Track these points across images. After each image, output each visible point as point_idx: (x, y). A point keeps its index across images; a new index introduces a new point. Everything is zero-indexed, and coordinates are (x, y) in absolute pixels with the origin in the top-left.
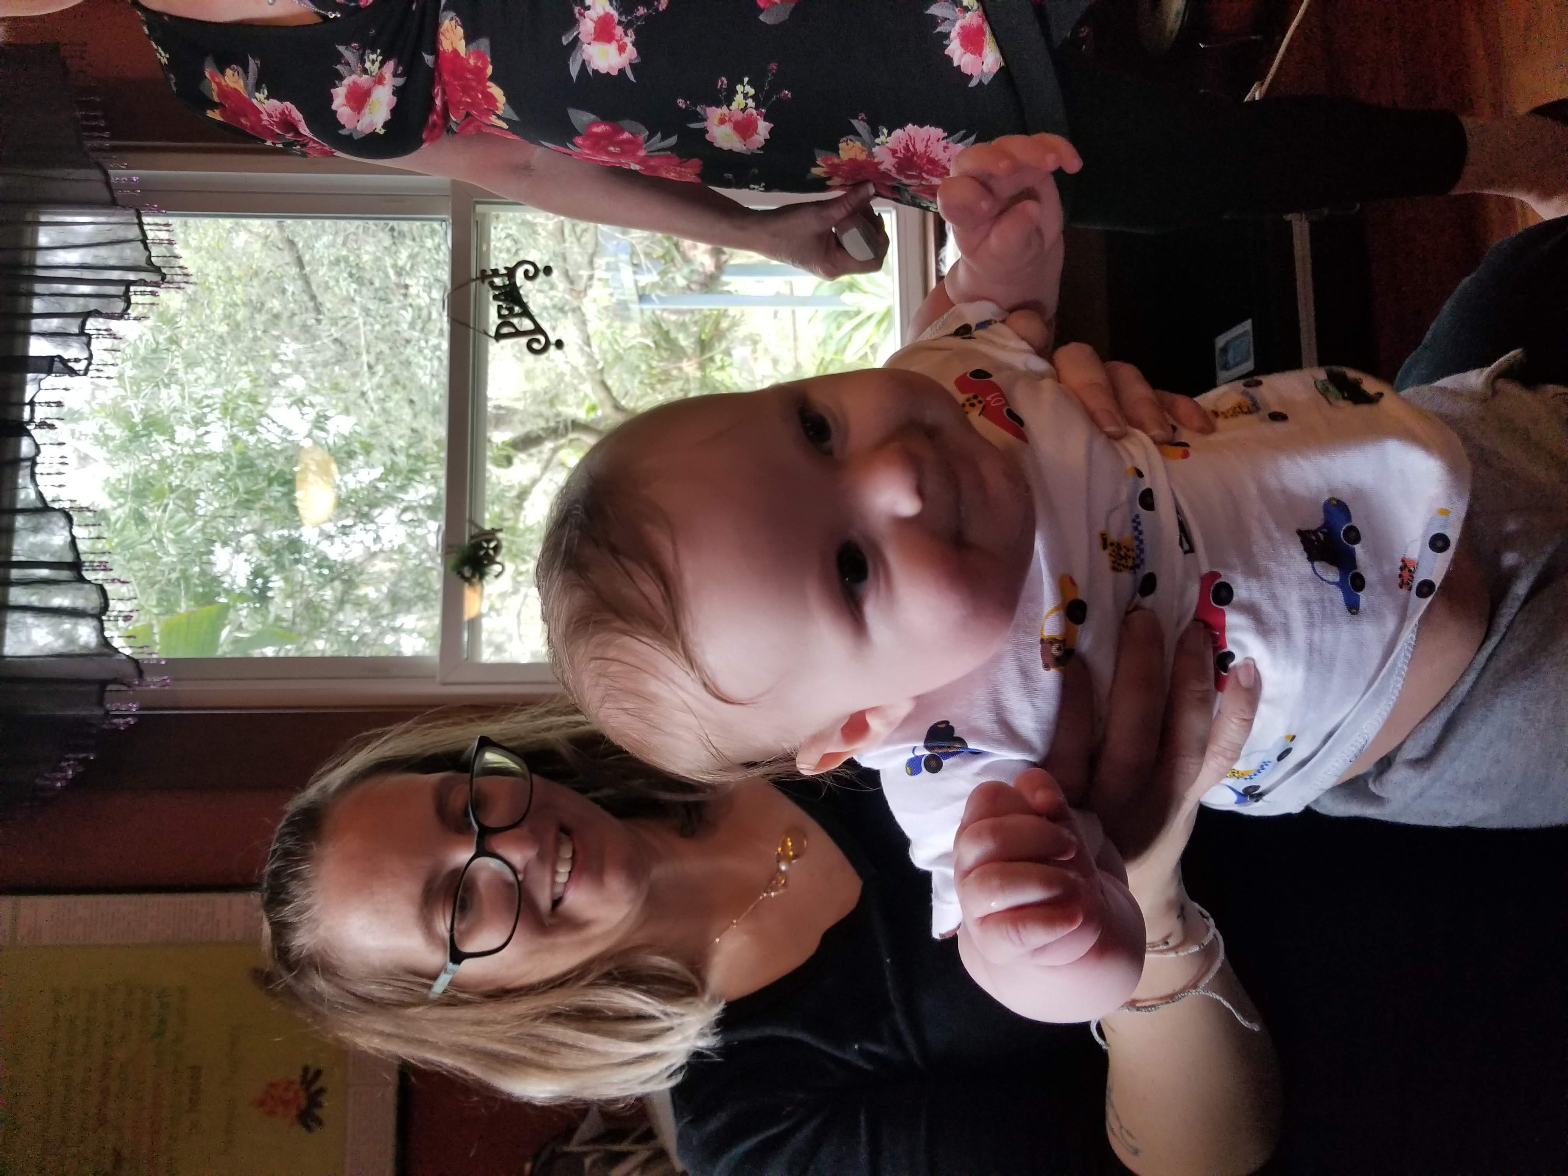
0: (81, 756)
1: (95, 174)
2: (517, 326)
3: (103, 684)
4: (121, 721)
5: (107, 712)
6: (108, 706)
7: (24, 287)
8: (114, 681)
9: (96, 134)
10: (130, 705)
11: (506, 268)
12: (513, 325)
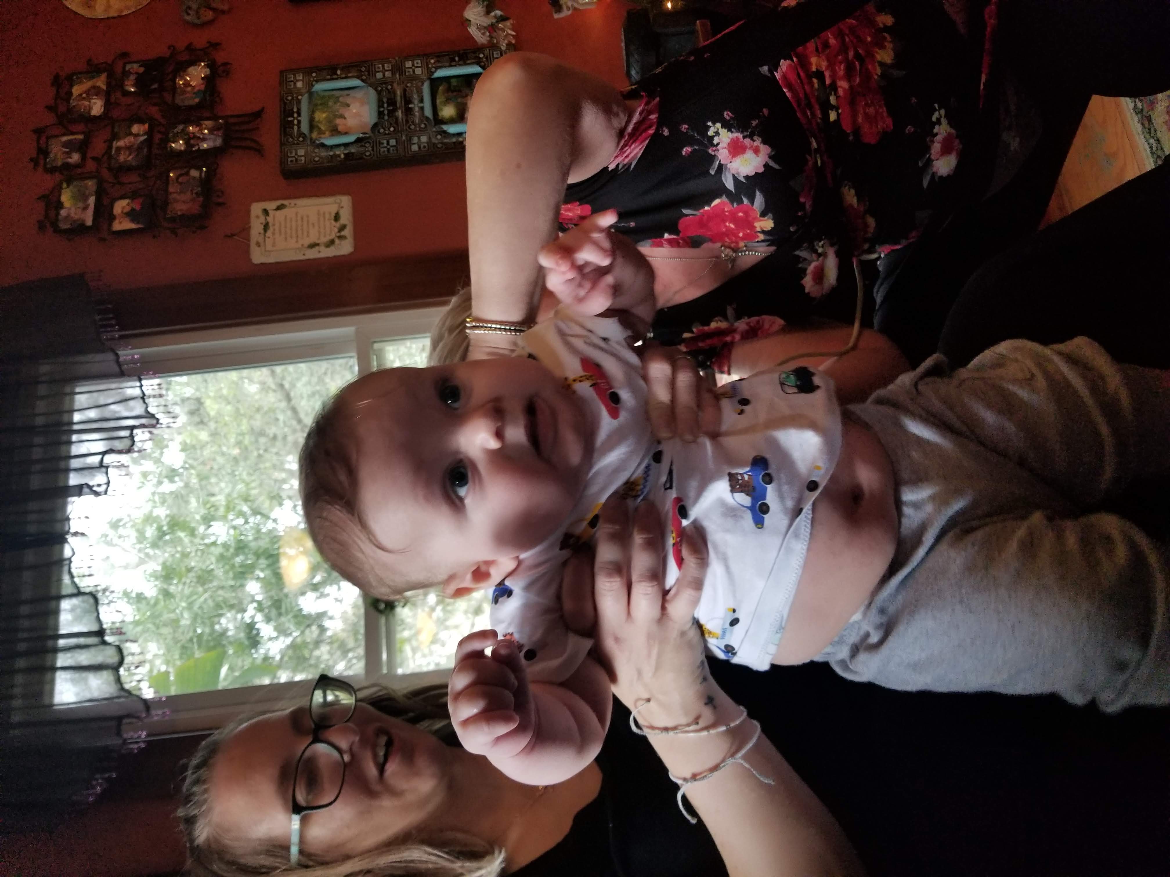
0: (107, 775)
1: (110, 356)
3: (119, 719)
4: (135, 746)
5: (125, 740)
6: (125, 736)
7: (64, 438)
8: (128, 716)
9: (109, 329)
10: (140, 733)
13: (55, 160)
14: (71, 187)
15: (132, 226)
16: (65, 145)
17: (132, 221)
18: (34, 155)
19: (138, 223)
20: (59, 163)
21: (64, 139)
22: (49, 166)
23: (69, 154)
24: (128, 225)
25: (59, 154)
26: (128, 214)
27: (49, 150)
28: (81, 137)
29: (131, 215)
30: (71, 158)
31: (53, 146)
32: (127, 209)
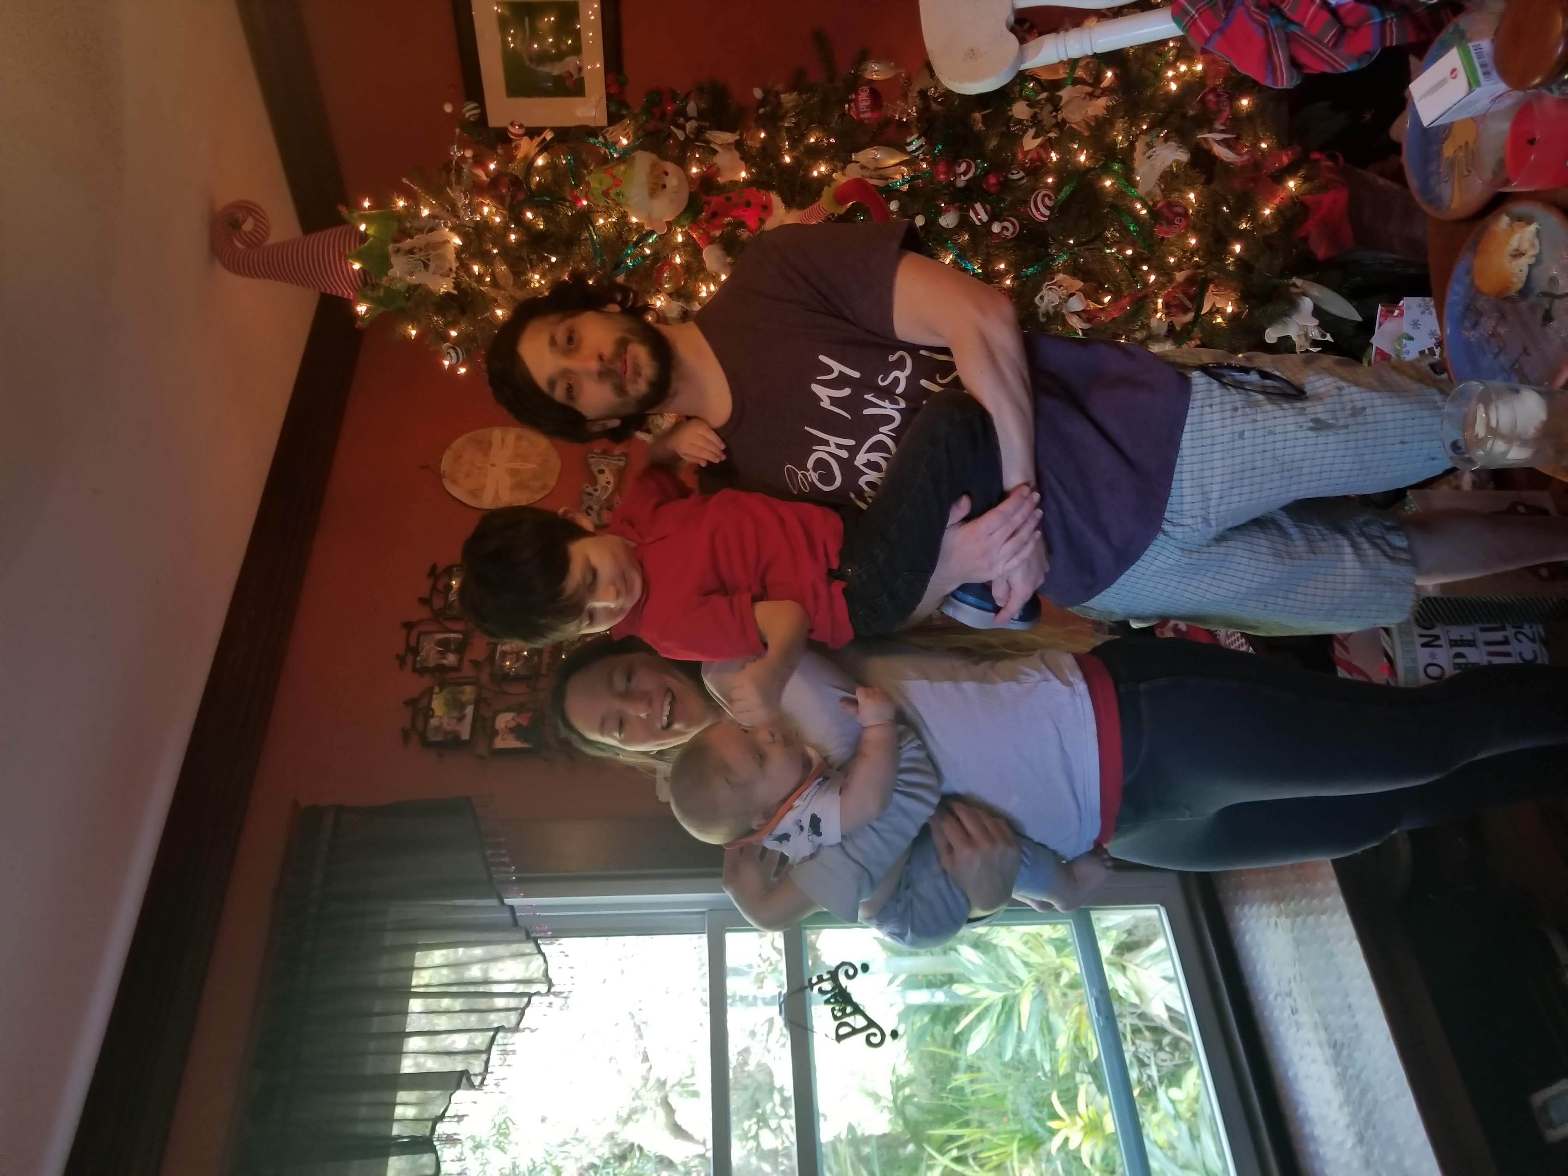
1: (492, 902)
2: (853, 1024)
9: (505, 869)
11: (829, 972)
12: (846, 1024)
13: (425, 660)
14: (444, 692)
15: (517, 744)
16: (440, 643)
17: (518, 738)
18: (401, 652)
19: (525, 740)
20: (431, 664)
21: (440, 636)
22: (418, 666)
23: (443, 654)
24: (513, 743)
25: (432, 653)
26: (512, 730)
27: (420, 649)
28: (460, 636)
29: (517, 731)
30: (445, 658)
31: (425, 644)
32: (512, 724)
